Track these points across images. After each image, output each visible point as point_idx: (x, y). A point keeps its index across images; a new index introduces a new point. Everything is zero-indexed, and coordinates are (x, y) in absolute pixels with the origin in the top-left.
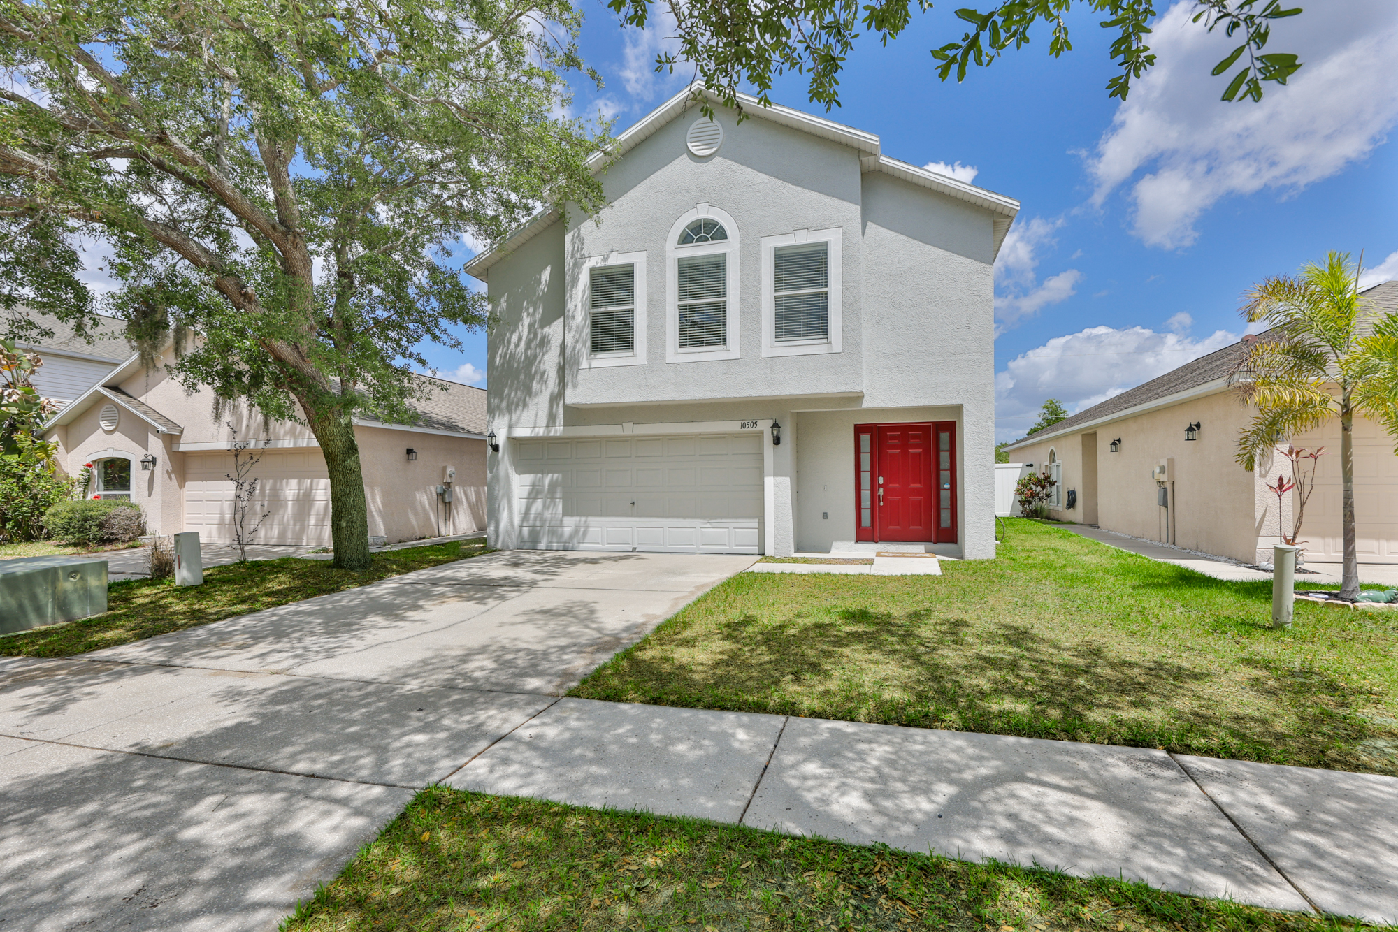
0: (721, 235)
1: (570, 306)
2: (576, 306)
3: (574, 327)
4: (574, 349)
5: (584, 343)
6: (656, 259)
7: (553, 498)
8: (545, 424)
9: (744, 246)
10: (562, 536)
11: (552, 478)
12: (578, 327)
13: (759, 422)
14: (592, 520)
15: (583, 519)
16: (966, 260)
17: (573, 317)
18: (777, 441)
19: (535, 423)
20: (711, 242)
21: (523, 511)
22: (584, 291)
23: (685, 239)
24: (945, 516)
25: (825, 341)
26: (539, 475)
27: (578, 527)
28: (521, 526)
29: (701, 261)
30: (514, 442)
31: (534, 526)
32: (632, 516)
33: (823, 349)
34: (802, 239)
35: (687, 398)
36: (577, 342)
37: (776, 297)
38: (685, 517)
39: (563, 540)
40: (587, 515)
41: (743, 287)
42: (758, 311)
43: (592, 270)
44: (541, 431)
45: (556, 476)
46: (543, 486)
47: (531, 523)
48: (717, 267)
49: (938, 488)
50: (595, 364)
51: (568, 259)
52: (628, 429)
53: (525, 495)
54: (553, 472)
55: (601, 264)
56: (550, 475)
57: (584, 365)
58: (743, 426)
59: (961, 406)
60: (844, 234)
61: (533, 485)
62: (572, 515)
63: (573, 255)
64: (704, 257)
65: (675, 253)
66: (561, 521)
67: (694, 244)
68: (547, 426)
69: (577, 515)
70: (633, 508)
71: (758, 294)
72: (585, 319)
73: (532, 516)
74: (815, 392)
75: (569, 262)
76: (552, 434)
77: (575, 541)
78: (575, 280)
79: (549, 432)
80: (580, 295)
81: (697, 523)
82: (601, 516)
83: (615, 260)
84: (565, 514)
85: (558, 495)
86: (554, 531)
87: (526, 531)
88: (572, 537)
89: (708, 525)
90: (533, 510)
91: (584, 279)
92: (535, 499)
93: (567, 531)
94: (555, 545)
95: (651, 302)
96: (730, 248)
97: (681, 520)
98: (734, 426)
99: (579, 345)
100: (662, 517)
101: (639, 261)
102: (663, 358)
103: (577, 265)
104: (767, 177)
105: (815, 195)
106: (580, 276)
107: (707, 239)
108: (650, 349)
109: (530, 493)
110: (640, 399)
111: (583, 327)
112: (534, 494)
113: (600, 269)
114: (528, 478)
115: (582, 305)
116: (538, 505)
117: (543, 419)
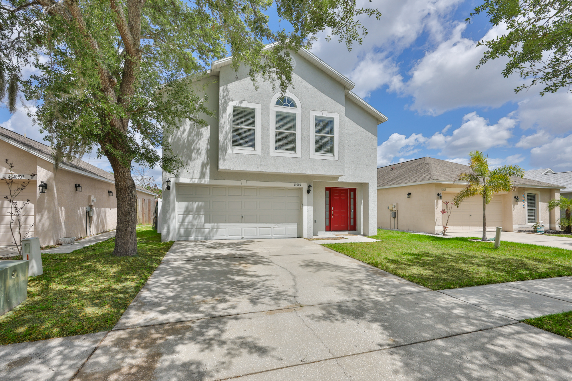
0: (293, 105)
1: (222, 121)
2: (225, 122)
3: (224, 132)
4: (224, 142)
5: (230, 141)
6: (266, 109)
7: (199, 215)
8: (198, 177)
9: (303, 112)
10: (204, 232)
11: (198, 204)
12: (226, 132)
13: (302, 184)
14: (221, 225)
15: (216, 224)
16: (370, 134)
17: (223, 127)
18: (308, 192)
19: (193, 176)
20: (290, 107)
21: (181, 220)
22: (229, 116)
23: (278, 103)
24: (352, 221)
25: (332, 155)
26: (190, 203)
27: (213, 228)
28: (179, 229)
29: (286, 114)
30: (178, 185)
31: (187, 229)
32: (241, 223)
33: (332, 158)
34: (325, 115)
35: (279, 172)
36: (226, 139)
37: (315, 135)
38: (266, 223)
39: (204, 235)
40: (217, 223)
41: (302, 129)
42: (309, 140)
43: (234, 107)
44: (196, 181)
45: (200, 203)
46: (193, 208)
47: (185, 227)
48: (293, 118)
49: (350, 212)
50: (235, 151)
51: (221, 98)
52: (244, 183)
53: (182, 213)
54: (199, 202)
55: (238, 105)
56: (197, 203)
57: (229, 151)
58: (295, 185)
59: (368, 183)
60: (339, 116)
61: (187, 208)
62: (210, 223)
63: (223, 98)
64: (287, 113)
65: (275, 109)
66: (204, 226)
67: (283, 106)
68: (200, 178)
69: (212, 223)
70: (242, 219)
71: (308, 133)
72: (230, 129)
73: (186, 223)
74: (329, 174)
75: (221, 101)
76: (202, 183)
77: (211, 234)
78: (225, 110)
79: (201, 181)
80: (228, 117)
81: (272, 225)
82: (226, 223)
83: (245, 105)
84: (206, 222)
85: (202, 213)
86: (200, 230)
87: (182, 231)
88: (209, 232)
89: (277, 226)
90: (187, 220)
91: (230, 110)
92: (188, 214)
93: (207, 230)
94: (200, 238)
95: (263, 127)
96: (297, 111)
97: (265, 224)
98: (291, 185)
99: (227, 141)
100: (256, 223)
101: (258, 108)
102: (269, 153)
103: (226, 103)
104: (312, 87)
105: (330, 99)
106: (228, 108)
107: (288, 106)
108: (262, 149)
109: (185, 211)
110: (257, 170)
111: (229, 133)
112: (187, 212)
113: (239, 107)
114: (184, 204)
115: (229, 122)
116: (190, 217)
117: (197, 174)
